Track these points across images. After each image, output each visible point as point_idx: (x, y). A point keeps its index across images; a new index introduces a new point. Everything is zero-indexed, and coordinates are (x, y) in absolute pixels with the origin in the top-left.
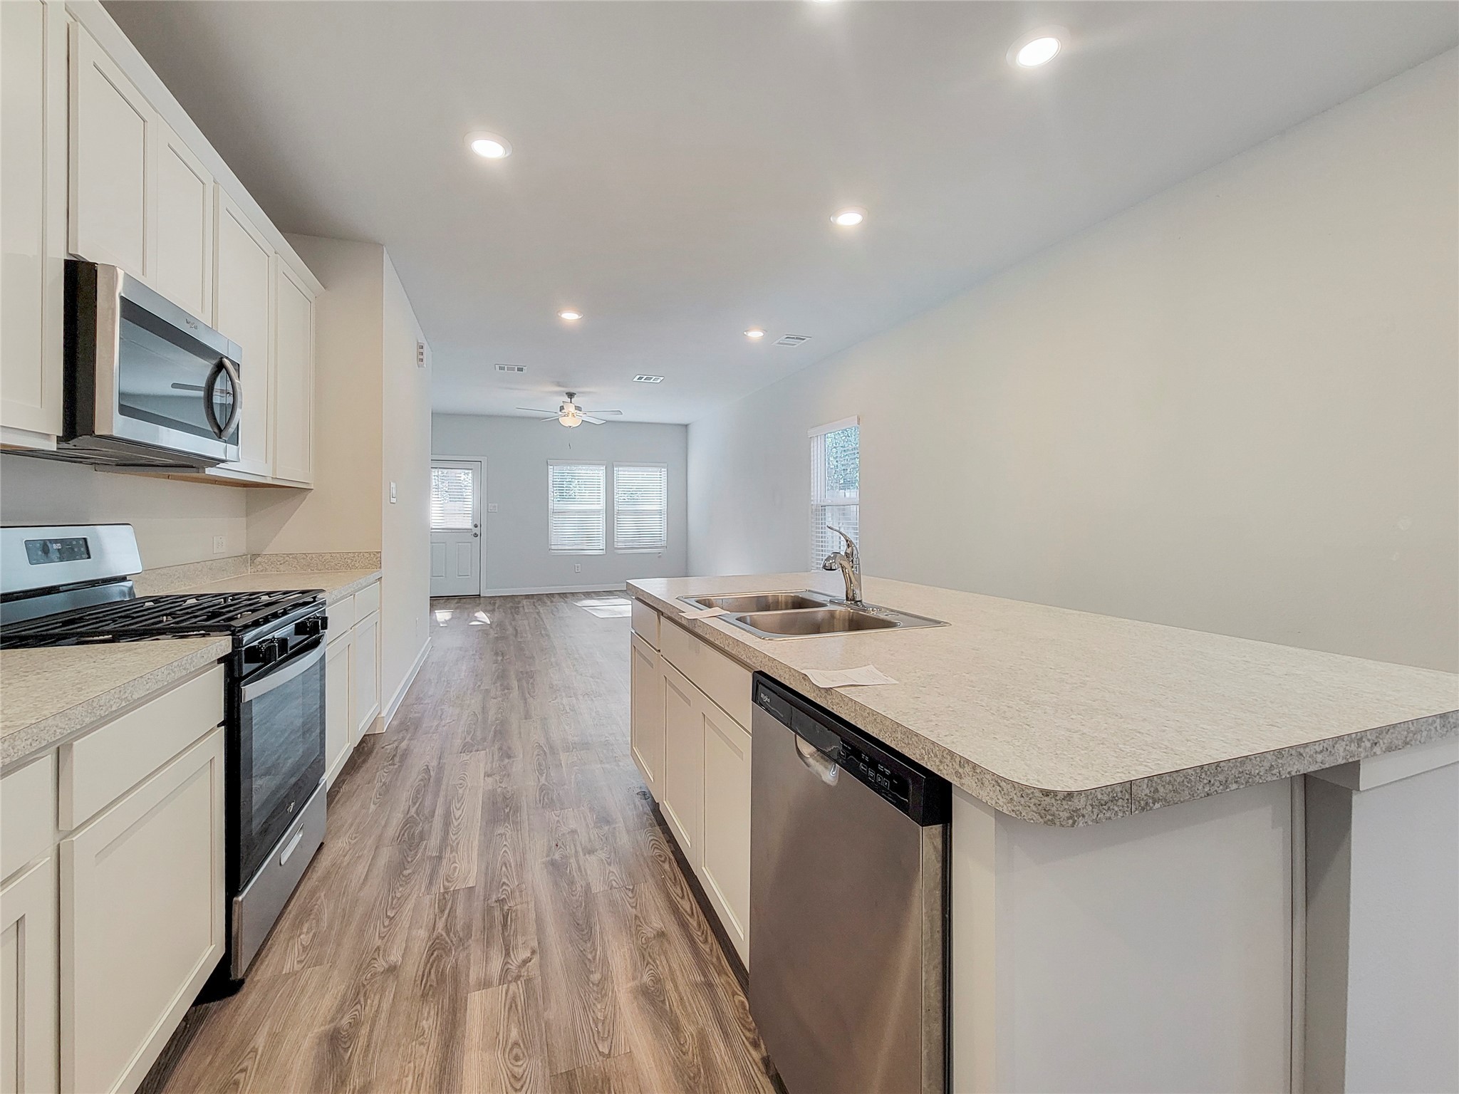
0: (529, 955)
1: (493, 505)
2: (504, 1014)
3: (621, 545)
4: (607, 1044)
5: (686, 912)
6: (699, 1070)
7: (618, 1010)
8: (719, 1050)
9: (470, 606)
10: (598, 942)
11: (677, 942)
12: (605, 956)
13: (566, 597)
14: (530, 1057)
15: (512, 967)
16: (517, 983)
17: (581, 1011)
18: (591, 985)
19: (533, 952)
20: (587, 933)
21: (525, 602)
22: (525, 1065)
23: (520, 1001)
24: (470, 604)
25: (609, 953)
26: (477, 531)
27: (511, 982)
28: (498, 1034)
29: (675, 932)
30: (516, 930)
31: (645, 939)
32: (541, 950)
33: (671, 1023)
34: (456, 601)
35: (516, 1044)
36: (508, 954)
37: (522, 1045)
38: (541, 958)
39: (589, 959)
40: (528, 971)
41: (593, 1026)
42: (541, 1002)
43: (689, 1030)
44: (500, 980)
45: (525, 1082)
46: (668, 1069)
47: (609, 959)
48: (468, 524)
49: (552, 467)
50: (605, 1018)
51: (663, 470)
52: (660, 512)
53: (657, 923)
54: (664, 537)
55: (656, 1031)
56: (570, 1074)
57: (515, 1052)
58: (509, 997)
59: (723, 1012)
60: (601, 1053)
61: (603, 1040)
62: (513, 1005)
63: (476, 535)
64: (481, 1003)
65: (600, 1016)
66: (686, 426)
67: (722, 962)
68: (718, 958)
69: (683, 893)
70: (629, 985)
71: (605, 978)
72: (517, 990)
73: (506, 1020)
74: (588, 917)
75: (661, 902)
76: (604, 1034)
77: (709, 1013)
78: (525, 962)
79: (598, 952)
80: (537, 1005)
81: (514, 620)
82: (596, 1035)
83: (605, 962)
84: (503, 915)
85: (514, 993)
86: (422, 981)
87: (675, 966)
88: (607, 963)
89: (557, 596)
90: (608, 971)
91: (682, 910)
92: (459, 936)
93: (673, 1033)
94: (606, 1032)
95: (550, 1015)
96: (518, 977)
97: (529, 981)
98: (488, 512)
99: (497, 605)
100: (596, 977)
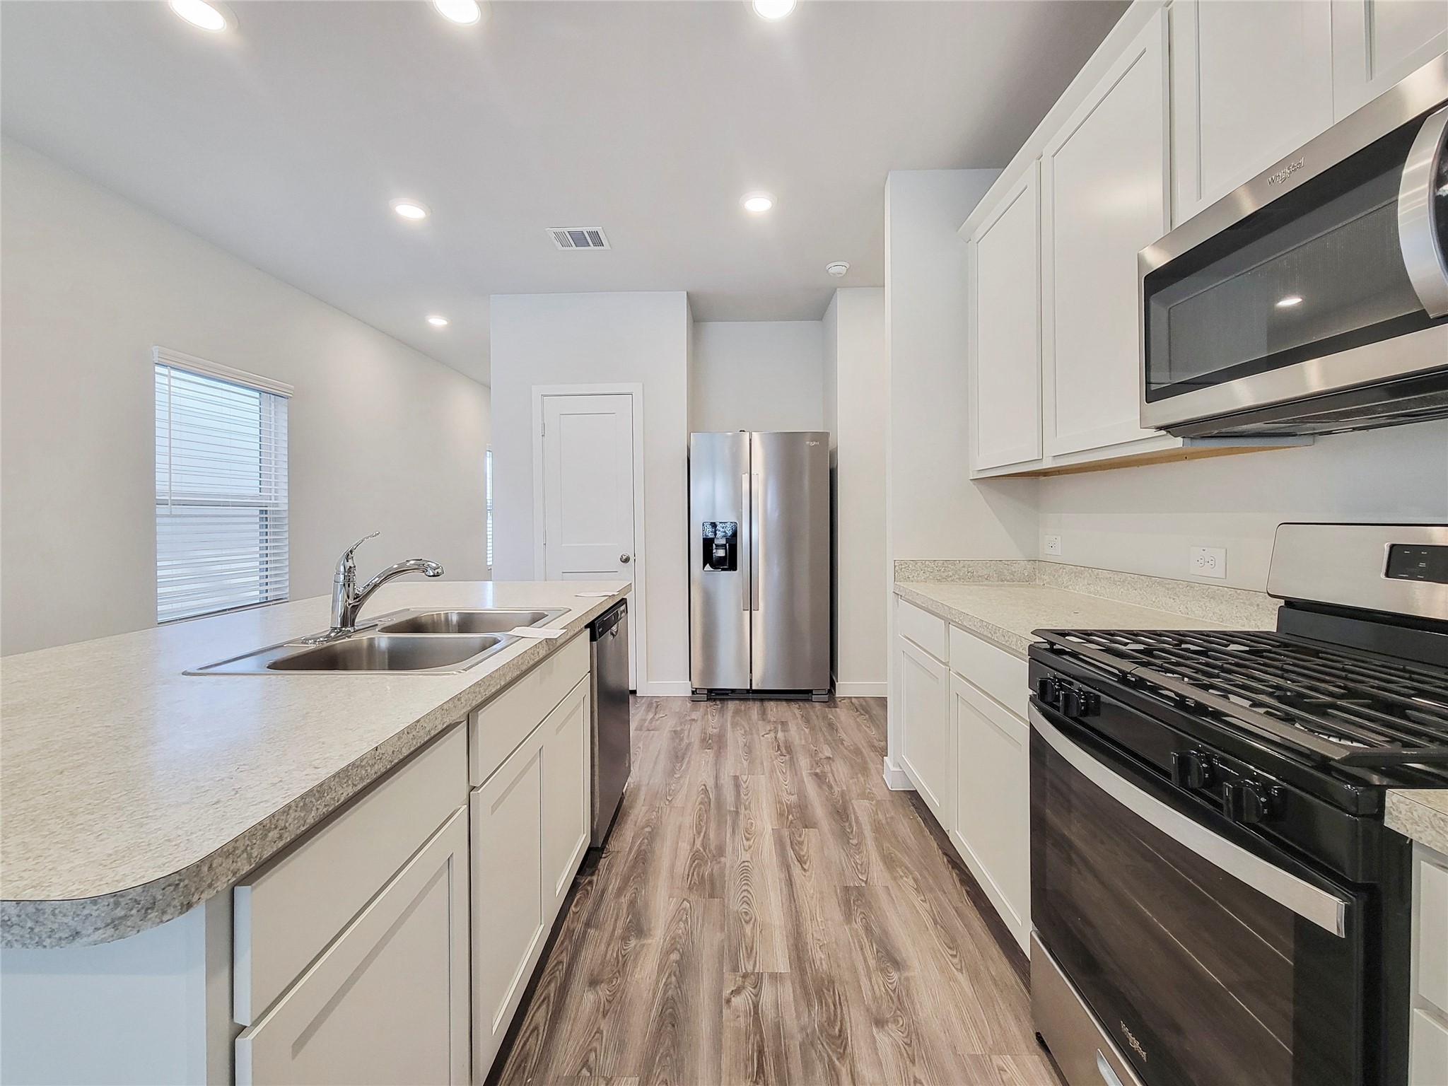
0: (733, 999)
2: (757, 946)
4: (683, 906)
5: (548, 1005)
6: (633, 879)
7: (667, 925)
8: (614, 885)
10: (659, 995)
11: (585, 970)
12: (659, 975)
14: (737, 911)
15: (751, 989)
16: (747, 972)
17: (695, 932)
18: (681, 950)
19: (728, 1001)
20: (667, 1010)
22: (741, 908)
23: (743, 953)
25: (654, 977)
27: (752, 974)
28: (760, 932)
29: (579, 982)
30: (748, 1038)
31: (612, 983)
32: (722, 1002)
33: (634, 906)
35: (747, 922)
36: (756, 1006)
37: (743, 921)
38: (721, 991)
39: (675, 976)
40: (735, 981)
41: (689, 920)
42: (726, 950)
43: (625, 900)
44: (762, 978)
45: (741, 900)
46: (651, 884)
47: (656, 971)
50: (678, 922)
53: (589, 998)
55: (646, 905)
56: (712, 896)
57: (745, 918)
58: (753, 959)
59: (594, 904)
60: (689, 902)
61: (685, 909)
62: (749, 951)
64: (777, 960)
65: (682, 925)
67: (562, 939)
68: (562, 942)
69: (529, 1036)
70: (650, 941)
71: (668, 953)
72: (746, 964)
73: (755, 941)
74: (658, 1034)
75: (565, 1028)
76: (683, 913)
77: (603, 907)
78: (737, 992)
79: (664, 980)
80: (730, 946)
82: (689, 913)
83: (661, 970)
84: (763, 1072)
85: (748, 961)
86: (840, 998)
87: (603, 947)
88: (660, 967)
90: (662, 959)
91: (551, 1008)
92: (816, 1051)
93: (636, 902)
94: (681, 912)
95: (719, 936)
96: (745, 976)
97: (735, 969)
100: (675, 956)
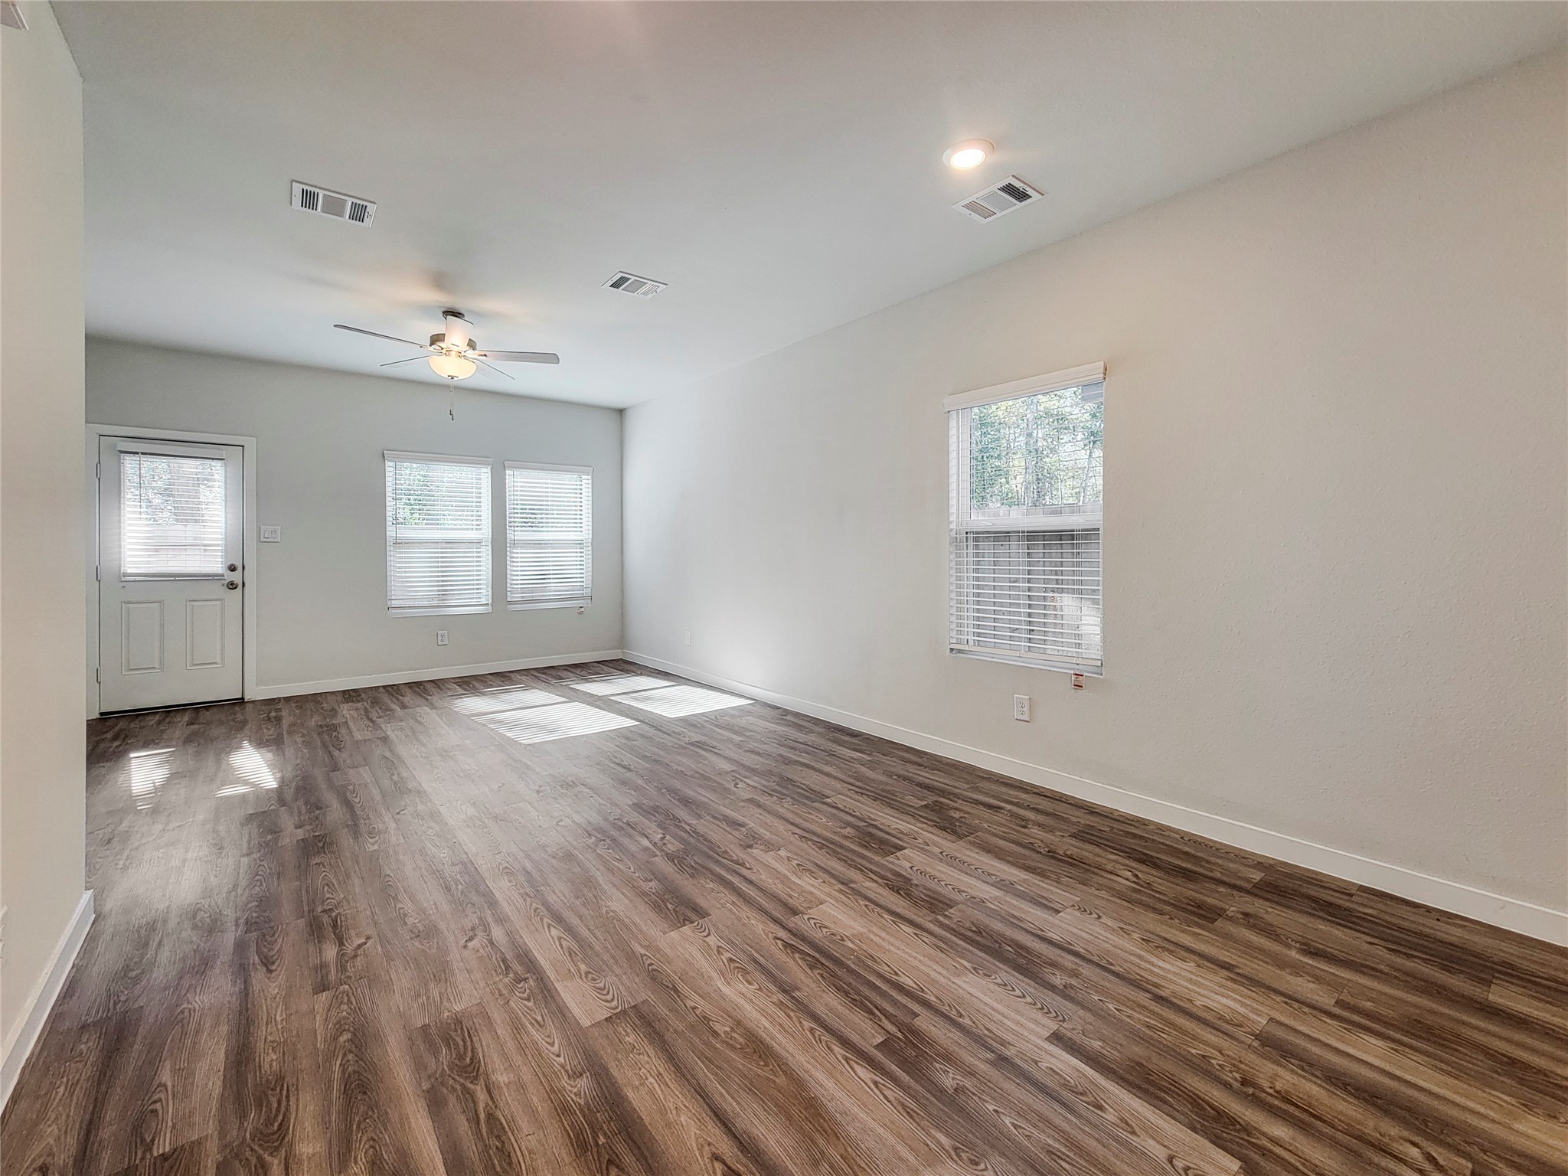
1: (271, 528)
3: (517, 597)
9: (223, 729)
13: (426, 691)
21: (346, 711)
24: (221, 723)
26: (236, 577)
34: (186, 718)
48: (215, 564)
49: (391, 464)
51: (583, 477)
52: (580, 543)
54: (587, 583)
63: (232, 586)
66: (621, 412)
81: (335, 768)
89: (408, 692)
98: (259, 541)
99: (285, 723)
